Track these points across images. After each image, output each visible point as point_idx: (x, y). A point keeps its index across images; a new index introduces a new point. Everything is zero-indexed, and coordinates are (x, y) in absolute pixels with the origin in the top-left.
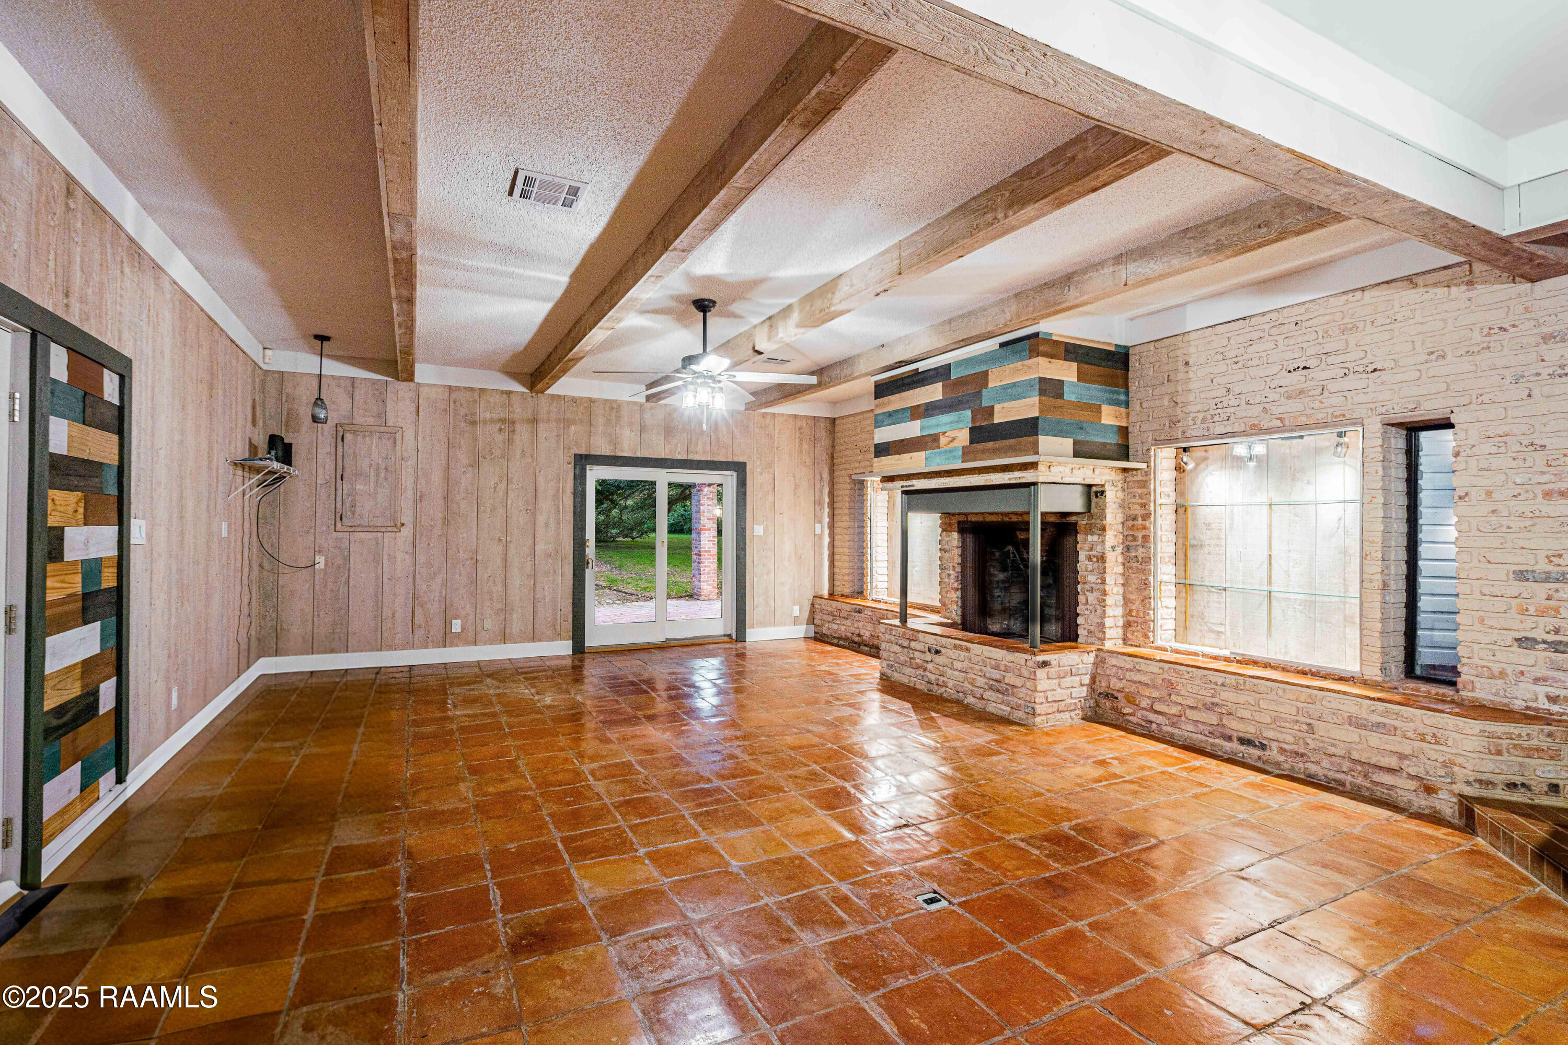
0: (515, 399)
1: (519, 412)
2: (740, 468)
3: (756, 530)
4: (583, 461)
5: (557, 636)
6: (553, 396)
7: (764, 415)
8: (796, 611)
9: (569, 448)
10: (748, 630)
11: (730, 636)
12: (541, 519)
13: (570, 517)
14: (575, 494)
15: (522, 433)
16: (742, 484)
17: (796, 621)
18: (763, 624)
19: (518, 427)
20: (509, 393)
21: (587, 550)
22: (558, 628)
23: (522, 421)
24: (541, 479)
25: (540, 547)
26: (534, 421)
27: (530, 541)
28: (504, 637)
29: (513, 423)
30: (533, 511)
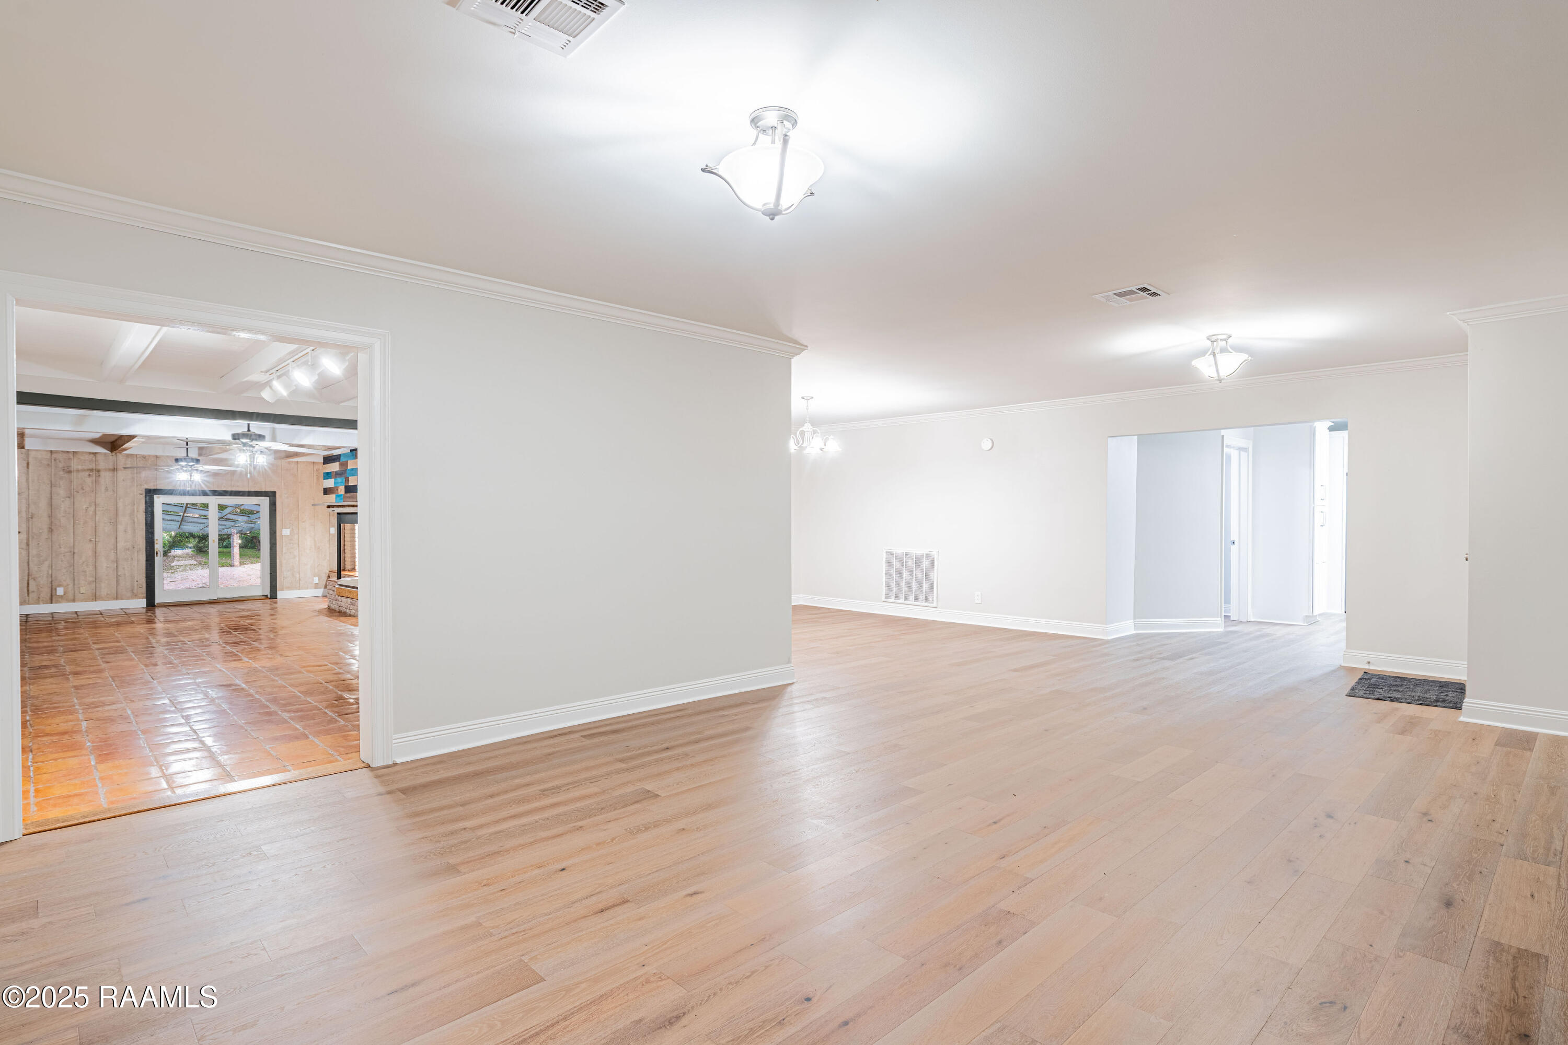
0: (99, 457)
1: (102, 465)
2: (272, 495)
3: (284, 532)
4: (150, 494)
5: (135, 596)
6: (128, 455)
7: (289, 462)
8: (316, 580)
9: (141, 485)
10: (278, 592)
11: (267, 596)
12: (121, 528)
13: (143, 526)
14: (146, 512)
15: (106, 477)
16: (273, 505)
17: (316, 586)
18: (289, 588)
19: (102, 474)
20: (95, 454)
21: (156, 546)
22: (135, 591)
23: (106, 470)
24: (120, 504)
25: (121, 545)
26: (114, 470)
27: (113, 541)
28: (95, 598)
29: (99, 471)
30: (115, 523)
